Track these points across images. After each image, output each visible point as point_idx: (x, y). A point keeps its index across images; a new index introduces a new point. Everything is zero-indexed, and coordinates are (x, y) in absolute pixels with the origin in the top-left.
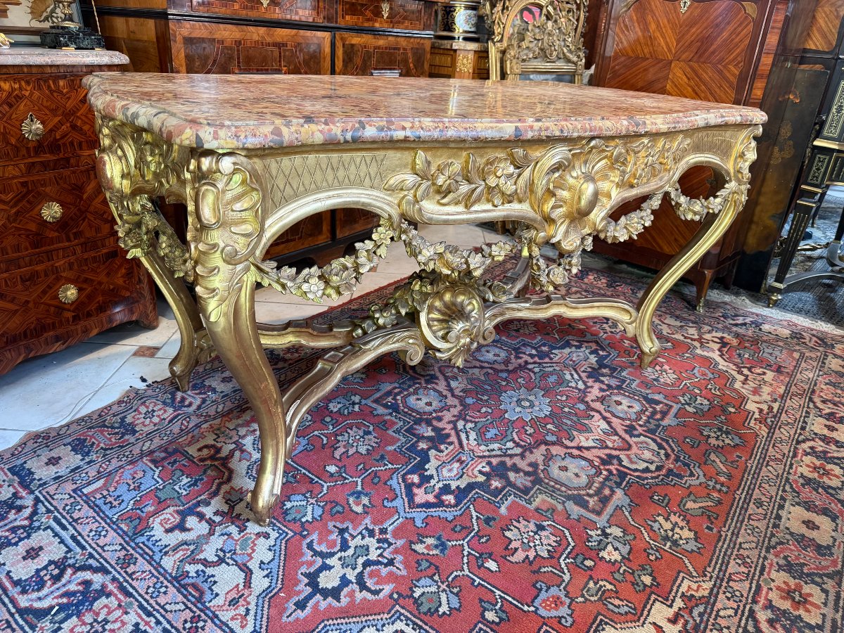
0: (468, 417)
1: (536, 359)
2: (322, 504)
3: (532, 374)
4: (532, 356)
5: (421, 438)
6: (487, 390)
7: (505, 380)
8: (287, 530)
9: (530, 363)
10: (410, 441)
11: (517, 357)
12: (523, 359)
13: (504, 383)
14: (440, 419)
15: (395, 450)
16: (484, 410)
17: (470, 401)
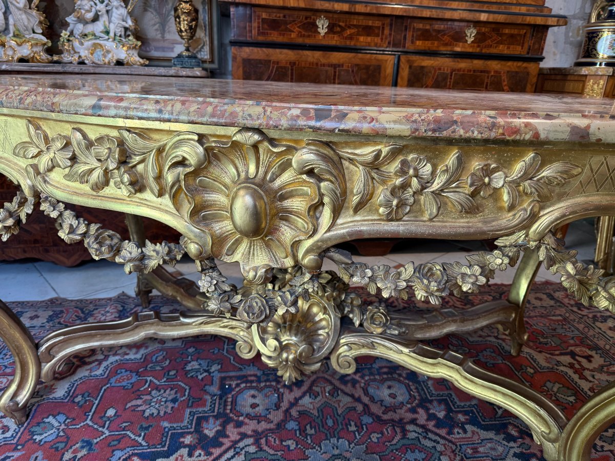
0: (263, 441)
1: (431, 425)
2: (62, 434)
3: (398, 437)
4: (431, 417)
5: (198, 430)
6: (324, 424)
7: (360, 427)
8: (17, 437)
9: (417, 425)
10: (188, 428)
11: (413, 410)
12: (415, 416)
13: (353, 428)
14: (239, 425)
15: (165, 428)
16: (289, 442)
17: (292, 425)
